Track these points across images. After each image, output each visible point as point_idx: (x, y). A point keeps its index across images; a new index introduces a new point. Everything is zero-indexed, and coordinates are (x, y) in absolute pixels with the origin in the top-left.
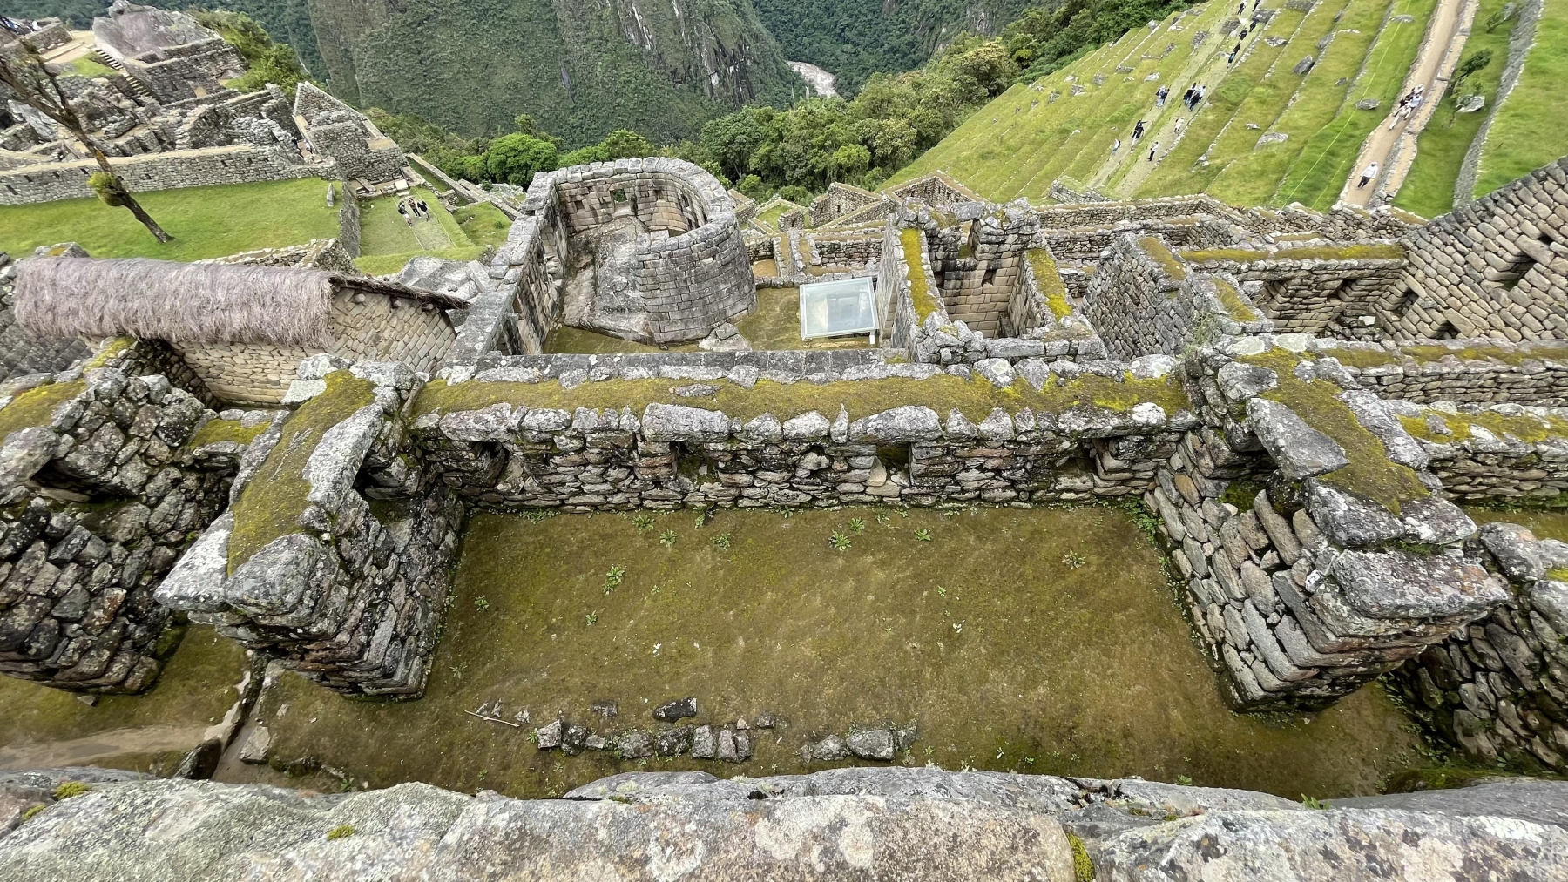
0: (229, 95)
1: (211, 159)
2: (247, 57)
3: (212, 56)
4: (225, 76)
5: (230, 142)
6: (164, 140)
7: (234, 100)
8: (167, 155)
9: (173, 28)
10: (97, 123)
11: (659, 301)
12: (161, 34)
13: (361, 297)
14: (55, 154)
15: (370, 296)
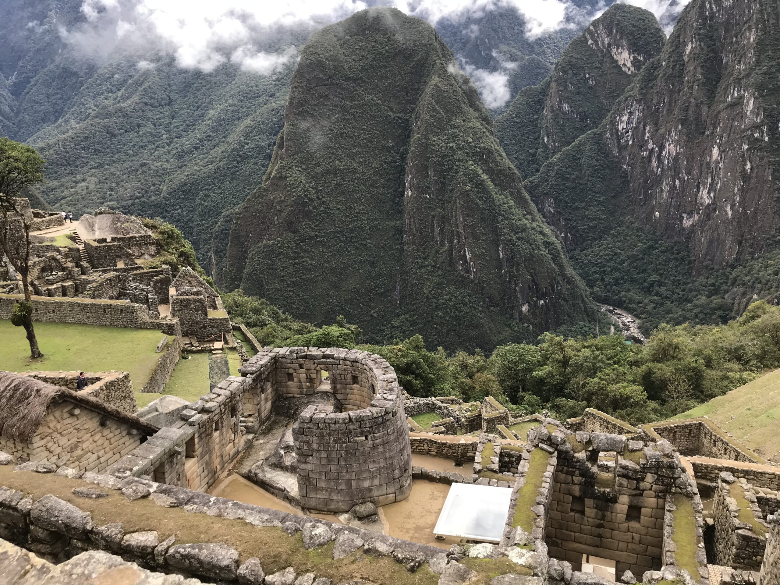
0: (137, 269)
1: (99, 306)
2: (161, 247)
3: (140, 244)
4: (143, 257)
5: (118, 298)
6: (78, 290)
7: (138, 272)
8: (75, 299)
9: (126, 225)
10: (45, 274)
11: (309, 467)
12: (117, 228)
13: (77, 412)
14: (8, 289)
15: (86, 412)
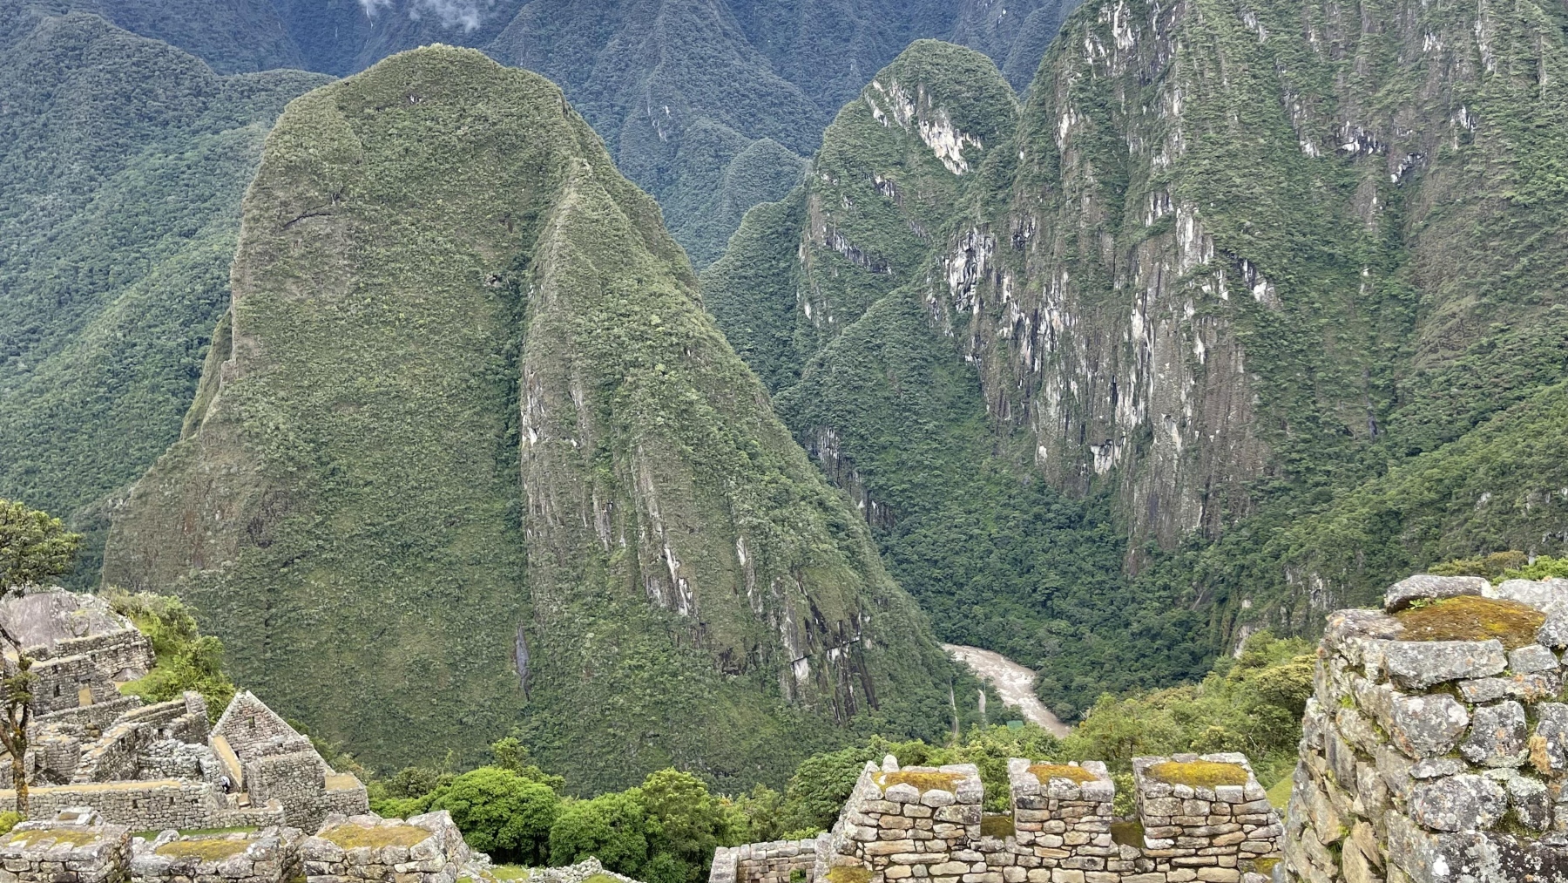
1: (122, 797)
2: (158, 650)
4: (121, 677)
9: (77, 614)
12: (59, 621)
